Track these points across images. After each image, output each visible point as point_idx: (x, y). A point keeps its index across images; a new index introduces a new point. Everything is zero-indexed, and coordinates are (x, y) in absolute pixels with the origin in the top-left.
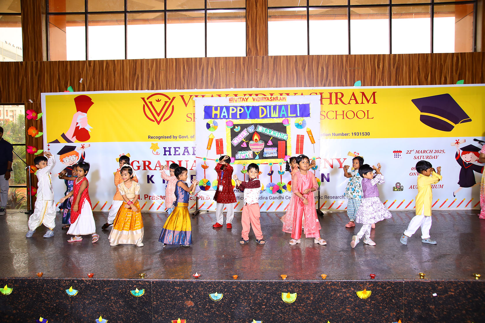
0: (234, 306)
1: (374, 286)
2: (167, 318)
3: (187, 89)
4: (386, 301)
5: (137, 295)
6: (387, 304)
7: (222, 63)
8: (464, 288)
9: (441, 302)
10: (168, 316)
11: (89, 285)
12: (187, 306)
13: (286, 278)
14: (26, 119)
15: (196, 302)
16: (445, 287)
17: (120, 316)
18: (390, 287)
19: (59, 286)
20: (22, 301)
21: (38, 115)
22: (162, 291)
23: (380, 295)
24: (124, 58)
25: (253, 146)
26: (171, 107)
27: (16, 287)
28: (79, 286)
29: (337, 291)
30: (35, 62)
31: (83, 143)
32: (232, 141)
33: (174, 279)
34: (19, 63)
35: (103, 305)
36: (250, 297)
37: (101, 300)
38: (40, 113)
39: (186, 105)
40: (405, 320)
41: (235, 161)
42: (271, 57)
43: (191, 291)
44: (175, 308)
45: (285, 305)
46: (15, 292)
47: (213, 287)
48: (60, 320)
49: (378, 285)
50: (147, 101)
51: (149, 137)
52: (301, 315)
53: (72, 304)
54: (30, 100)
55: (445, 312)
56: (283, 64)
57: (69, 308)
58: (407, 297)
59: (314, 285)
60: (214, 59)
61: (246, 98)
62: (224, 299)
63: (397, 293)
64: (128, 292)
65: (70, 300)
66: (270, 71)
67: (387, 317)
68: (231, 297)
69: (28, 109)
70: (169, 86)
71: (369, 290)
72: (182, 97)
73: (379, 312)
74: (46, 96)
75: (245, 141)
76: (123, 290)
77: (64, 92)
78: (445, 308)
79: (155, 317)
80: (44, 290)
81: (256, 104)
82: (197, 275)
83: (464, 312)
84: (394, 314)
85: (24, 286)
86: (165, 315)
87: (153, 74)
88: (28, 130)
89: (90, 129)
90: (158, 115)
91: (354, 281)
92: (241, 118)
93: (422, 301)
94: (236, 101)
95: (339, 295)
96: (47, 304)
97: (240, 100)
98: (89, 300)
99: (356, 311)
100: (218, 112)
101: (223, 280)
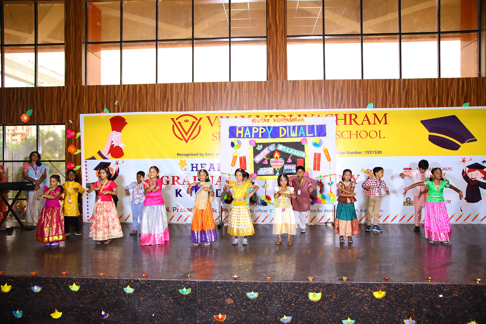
0: (268, 303)
1: (388, 288)
2: (209, 313)
3: (213, 111)
4: (399, 301)
5: (184, 293)
6: (399, 303)
7: (245, 87)
8: (467, 291)
9: (446, 302)
10: (211, 312)
11: (143, 284)
12: (227, 303)
13: (313, 279)
14: (66, 137)
15: (235, 300)
16: (450, 289)
17: (170, 311)
18: (402, 289)
19: (118, 284)
20: (87, 297)
21: (77, 134)
22: (205, 290)
23: (393, 296)
24: (155, 83)
25: (274, 163)
26: (198, 127)
27: (82, 285)
28: (135, 285)
29: (356, 291)
30: (75, 86)
31: (117, 160)
32: (254, 158)
33: (217, 280)
34: (62, 87)
35: (155, 302)
36: (281, 296)
37: (154, 298)
38: (79, 132)
39: (212, 125)
40: (415, 318)
41: (257, 176)
42: (291, 81)
43: (231, 291)
44: (216, 305)
45: (311, 303)
46: (82, 290)
47: (250, 286)
48: (119, 314)
49: (392, 287)
50: (176, 121)
51: (178, 154)
52: (325, 312)
53: (129, 300)
54: (70, 121)
55: (450, 311)
56: (301, 87)
57: (126, 303)
58: (417, 297)
59: (336, 286)
60: (238, 83)
61: (267, 119)
62: (259, 297)
63: (408, 294)
64: (177, 291)
65: (127, 296)
66: (290, 94)
67: (400, 315)
68: (265, 295)
69: (68, 129)
70: (197, 107)
71: (384, 291)
72: (208, 117)
73: (392, 310)
74: (85, 117)
75: (266, 158)
76: (173, 289)
77: (100, 113)
78: (450, 308)
79: (199, 312)
80: (106, 288)
81: (276, 124)
82: (235, 276)
83: (467, 311)
84: (406, 312)
85: (89, 284)
86: (208, 311)
87: (181, 97)
88: (68, 147)
89: (125, 147)
90: (187, 134)
91: (371, 283)
92: (263, 137)
93: (430, 301)
94: (258, 122)
95: (357, 295)
96: (108, 300)
97: (262, 121)
98: (143, 298)
99: (373, 310)
100: (242, 132)
101: (259, 281)
